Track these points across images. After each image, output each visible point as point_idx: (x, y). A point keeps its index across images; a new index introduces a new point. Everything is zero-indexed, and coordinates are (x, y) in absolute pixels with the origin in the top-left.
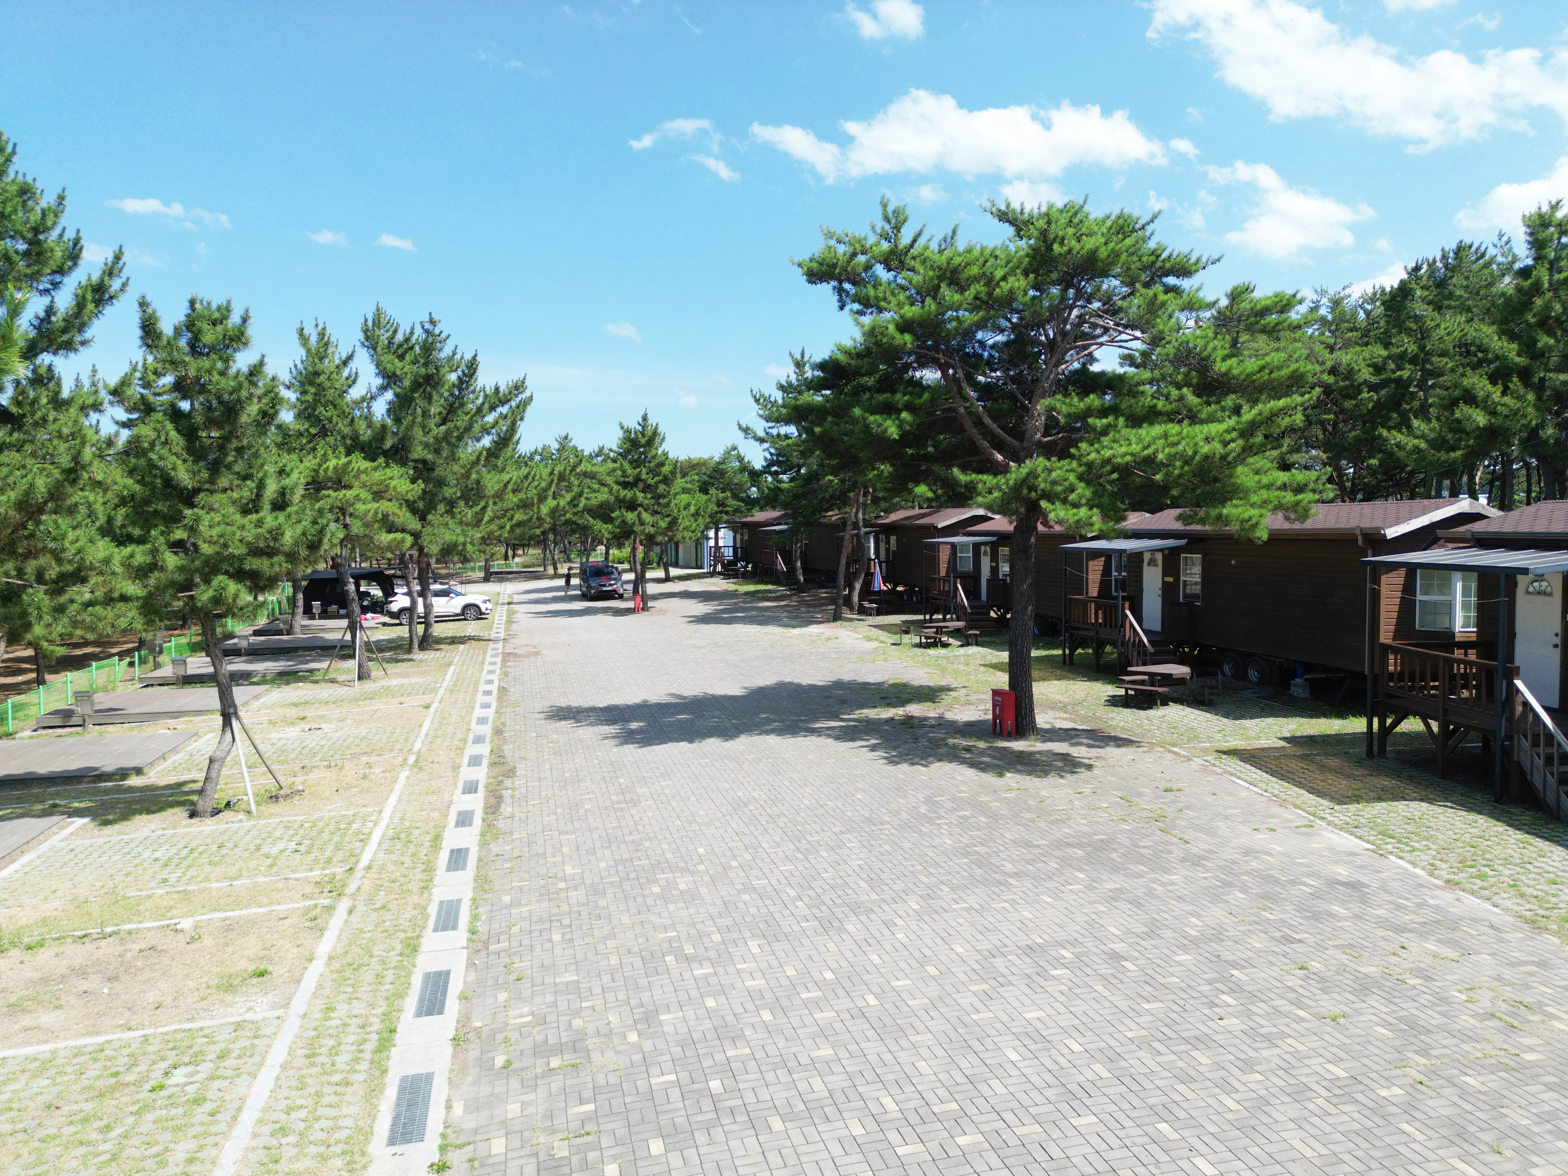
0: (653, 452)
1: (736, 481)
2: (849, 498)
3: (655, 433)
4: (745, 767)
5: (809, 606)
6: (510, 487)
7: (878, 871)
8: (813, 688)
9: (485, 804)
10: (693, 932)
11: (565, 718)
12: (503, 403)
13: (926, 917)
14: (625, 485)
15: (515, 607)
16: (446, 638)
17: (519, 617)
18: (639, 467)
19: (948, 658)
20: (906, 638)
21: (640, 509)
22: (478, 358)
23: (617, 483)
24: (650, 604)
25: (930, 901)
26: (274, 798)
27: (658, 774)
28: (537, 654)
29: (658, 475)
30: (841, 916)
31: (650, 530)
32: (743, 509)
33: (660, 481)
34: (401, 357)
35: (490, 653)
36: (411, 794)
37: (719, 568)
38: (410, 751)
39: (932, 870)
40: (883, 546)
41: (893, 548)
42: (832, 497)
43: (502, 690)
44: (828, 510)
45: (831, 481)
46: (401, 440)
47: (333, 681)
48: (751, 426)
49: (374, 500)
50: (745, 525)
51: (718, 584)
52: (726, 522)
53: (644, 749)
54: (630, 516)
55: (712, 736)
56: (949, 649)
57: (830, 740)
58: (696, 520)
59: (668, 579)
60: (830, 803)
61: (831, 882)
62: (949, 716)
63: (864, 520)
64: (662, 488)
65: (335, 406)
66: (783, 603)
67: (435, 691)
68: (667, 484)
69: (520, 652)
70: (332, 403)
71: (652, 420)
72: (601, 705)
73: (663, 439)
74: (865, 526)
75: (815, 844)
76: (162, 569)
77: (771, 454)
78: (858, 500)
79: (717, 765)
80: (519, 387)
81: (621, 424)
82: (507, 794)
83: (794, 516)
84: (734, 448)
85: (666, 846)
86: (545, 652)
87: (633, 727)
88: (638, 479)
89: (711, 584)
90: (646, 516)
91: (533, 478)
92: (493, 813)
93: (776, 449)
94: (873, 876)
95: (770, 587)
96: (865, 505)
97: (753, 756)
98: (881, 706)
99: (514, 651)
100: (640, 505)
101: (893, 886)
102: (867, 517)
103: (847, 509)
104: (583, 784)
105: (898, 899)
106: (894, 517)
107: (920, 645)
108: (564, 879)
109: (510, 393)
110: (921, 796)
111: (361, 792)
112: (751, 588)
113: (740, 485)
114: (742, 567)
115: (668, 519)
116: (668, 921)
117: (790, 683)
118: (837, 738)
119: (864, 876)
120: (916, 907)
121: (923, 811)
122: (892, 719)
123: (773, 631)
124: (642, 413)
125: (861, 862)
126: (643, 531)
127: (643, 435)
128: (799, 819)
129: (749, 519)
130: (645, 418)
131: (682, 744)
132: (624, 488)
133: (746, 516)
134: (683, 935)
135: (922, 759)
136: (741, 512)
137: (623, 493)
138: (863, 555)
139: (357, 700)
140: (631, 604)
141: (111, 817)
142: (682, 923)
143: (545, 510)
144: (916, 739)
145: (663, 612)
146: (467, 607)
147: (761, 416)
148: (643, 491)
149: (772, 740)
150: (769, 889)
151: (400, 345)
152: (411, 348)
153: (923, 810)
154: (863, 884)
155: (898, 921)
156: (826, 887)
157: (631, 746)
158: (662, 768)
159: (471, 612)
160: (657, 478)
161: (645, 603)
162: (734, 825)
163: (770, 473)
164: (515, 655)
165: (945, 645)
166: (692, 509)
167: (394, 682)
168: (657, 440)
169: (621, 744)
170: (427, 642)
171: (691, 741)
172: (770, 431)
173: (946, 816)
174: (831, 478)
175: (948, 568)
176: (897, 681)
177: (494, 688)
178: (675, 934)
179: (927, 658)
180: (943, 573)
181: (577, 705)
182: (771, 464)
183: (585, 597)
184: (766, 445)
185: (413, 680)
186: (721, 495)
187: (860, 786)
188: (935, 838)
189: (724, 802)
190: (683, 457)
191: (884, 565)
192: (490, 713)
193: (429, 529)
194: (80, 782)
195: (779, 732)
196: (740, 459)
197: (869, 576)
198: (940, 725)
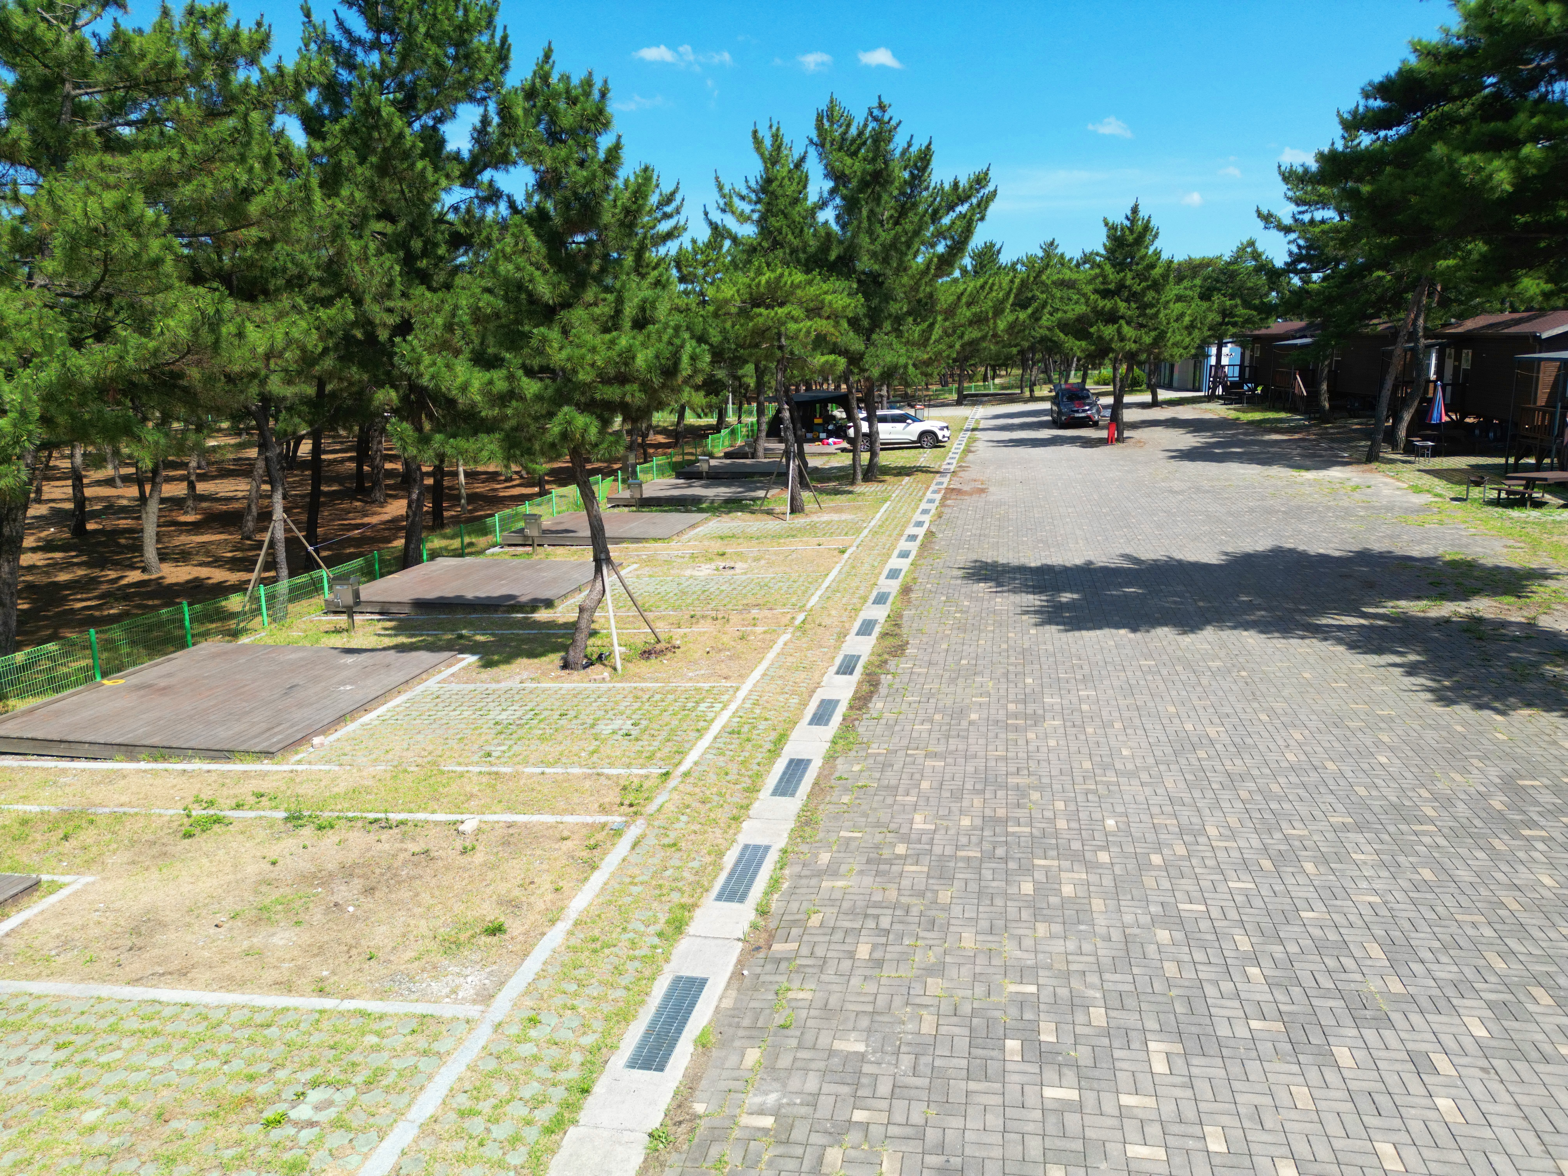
0: (1143, 251)
1: (1250, 285)
2: (1406, 300)
3: (1146, 228)
4: (1204, 681)
5: (1333, 440)
6: (964, 300)
7: (1407, 925)
8: (1324, 559)
9: (856, 692)
10: (1063, 992)
11: (985, 579)
12: (962, 200)
13: (1499, 1064)
14: (1105, 294)
15: (978, 434)
16: (896, 468)
17: (980, 446)
18: (1122, 270)
19: (1543, 525)
20: (1476, 492)
21: (1122, 322)
22: (932, 147)
23: (1096, 291)
24: (1126, 434)
25: (1509, 1024)
26: (647, 654)
27: (1079, 677)
28: (982, 491)
29: (1146, 279)
30: (1327, 1020)
31: (1132, 346)
32: (1257, 319)
33: (1148, 288)
34: (854, 154)
35: (933, 487)
36: (780, 667)
37: (1220, 391)
38: (802, 609)
39: (1513, 943)
40: (1449, 364)
41: (1466, 365)
42: (1381, 299)
43: (930, 534)
44: (1372, 317)
45: (1380, 278)
46: (846, 250)
47: (769, 512)
48: (1274, 211)
49: (807, 317)
50: (1257, 339)
51: (1216, 411)
52: (1232, 336)
53: (1070, 634)
54: (1109, 331)
55: (1165, 624)
56: (1544, 510)
57: (1341, 648)
58: (1190, 334)
59: (1155, 403)
60: (1330, 765)
61: (1316, 932)
62: (1546, 622)
63: (1425, 329)
64: (1150, 296)
65: (786, 216)
66: (1296, 436)
67: (859, 530)
68: (1158, 291)
69: (966, 488)
70: (783, 212)
71: (1143, 213)
72: (1033, 565)
73: (1156, 236)
74: (1426, 337)
75: (1297, 843)
76: (522, 398)
77: (1299, 247)
78: (1420, 301)
79: (1164, 672)
80: (980, 180)
81: (1105, 219)
82: (886, 679)
83: (1323, 326)
84: (1252, 244)
85: (1060, 805)
86: (992, 489)
87: (1064, 600)
88: (1121, 286)
89: (1206, 411)
90: (1128, 331)
91: (991, 289)
92: (860, 709)
93: (1307, 240)
94: (1396, 934)
95: (1283, 415)
96: (1429, 309)
97: (1218, 663)
98: (1428, 597)
99: (959, 486)
100: (1122, 317)
101: (1434, 967)
102: (1429, 325)
103: (1402, 315)
104: (978, 679)
105: (1442, 1004)
106: (1470, 324)
107: (1497, 503)
108: (906, 839)
109: (971, 187)
110: (1493, 773)
111: (730, 658)
112: (1257, 416)
113: (1254, 290)
114: (1250, 389)
115: (1153, 334)
116: (1029, 959)
117: (1292, 551)
118: (1352, 646)
119: (1379, 932)
120: (1480, 1032)
121: (1498, 806)
122: (1447, 621)
123: (1278, 473)
124: (1132, 204)
125: (1377, 899)
126: (1123, 348)
127: (1131, 230)
128: (1275, 788)
129: (1263, 331)
130: (1135, 210)
131: (1122, 632)
132: (1104, 297)
133: (1260, 328)
134: (1046, 996)
135: (1496, 698)
136: (1253, 323)
137: (1101, 303)
138: (1419, 376)
139: (780, 536)
140: (1104, 434)
141: (496, 657)
142: (1050, 968)
143: (1002, 325)
144: (1486, 660)
145: (1140, 443)
146: (924, 434)
147: (1289, 199)
148: (1127, 301)
149: (1251, 639)
150: (1205, 925)
151: (853, 141)
152: (864, 143)
153: (1497, 802)
154: (1375, 951)
155: (1441, 1061)
156: (1307, 943)
157: (1054, 628)
158: (1086, 667)
159: (928, 439)
160: (1144, 284)
161: (1120, 433)
162: (1170, 784)
163: (1296, 272)
164: (959, 491)
165: (1538, 504)
166: (1187, 320)
167: (826, 517)
168: (1148, 237)
169: (1042, 624)
170: (872, 473)
171: (1134, 630)
172: (1301, 217)
173: (1542, 822)
174: (1381, 273)
175: (1551, 395)
176: (1458, 557)
177: (921, 532)
178: (1033, 989)
179: (1507, 523)
180: (1542, 401)
181: (1005, 561)
182: (1296, 259)
183: (1056, 424)
184: (1293, 236)
185: (845, 516)
186: (1228, 303)
187: (1386, 739)
188: (1521, 868)
189: (1163, 738)
190: (1180, 257)
191: (1449, 389)
192: (904, 564)
193: (872, 349)
194: (496, 611)
195: (1264, 627)
196: (1256, 256)
197: (1426, 405)
198: (1528, 638)
